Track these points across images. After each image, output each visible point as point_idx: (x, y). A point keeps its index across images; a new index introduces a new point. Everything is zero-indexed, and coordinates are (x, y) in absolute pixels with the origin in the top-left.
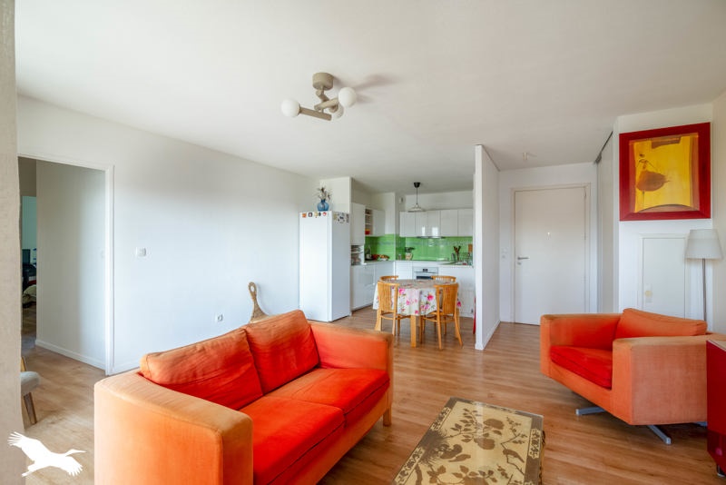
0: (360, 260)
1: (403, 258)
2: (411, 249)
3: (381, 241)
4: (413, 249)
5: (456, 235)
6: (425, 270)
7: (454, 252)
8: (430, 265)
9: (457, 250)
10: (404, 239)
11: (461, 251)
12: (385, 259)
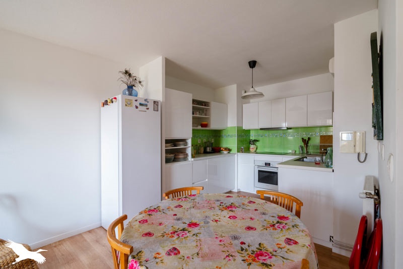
0: (187, 155)
1: (247, 150)
2: (256, 141)
3: (224, 133)
4: (257, 141)
5: (304, 125)
6: (268, 164)
7: (302, 144)
8: (273, 159)
9: (306, 142)
10: (249, 131)
11: (310, 143)
12: (225, 152)
